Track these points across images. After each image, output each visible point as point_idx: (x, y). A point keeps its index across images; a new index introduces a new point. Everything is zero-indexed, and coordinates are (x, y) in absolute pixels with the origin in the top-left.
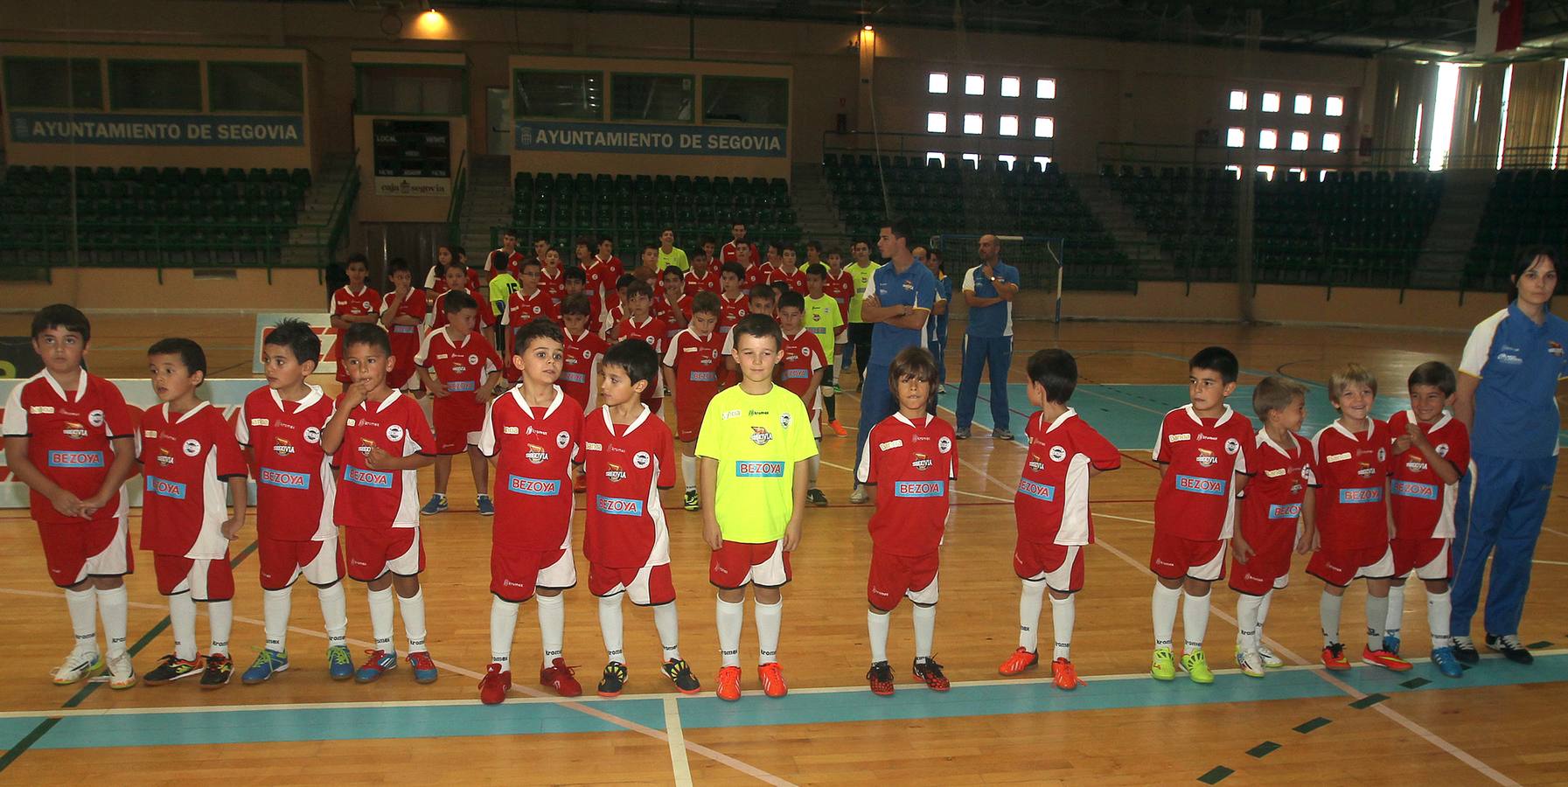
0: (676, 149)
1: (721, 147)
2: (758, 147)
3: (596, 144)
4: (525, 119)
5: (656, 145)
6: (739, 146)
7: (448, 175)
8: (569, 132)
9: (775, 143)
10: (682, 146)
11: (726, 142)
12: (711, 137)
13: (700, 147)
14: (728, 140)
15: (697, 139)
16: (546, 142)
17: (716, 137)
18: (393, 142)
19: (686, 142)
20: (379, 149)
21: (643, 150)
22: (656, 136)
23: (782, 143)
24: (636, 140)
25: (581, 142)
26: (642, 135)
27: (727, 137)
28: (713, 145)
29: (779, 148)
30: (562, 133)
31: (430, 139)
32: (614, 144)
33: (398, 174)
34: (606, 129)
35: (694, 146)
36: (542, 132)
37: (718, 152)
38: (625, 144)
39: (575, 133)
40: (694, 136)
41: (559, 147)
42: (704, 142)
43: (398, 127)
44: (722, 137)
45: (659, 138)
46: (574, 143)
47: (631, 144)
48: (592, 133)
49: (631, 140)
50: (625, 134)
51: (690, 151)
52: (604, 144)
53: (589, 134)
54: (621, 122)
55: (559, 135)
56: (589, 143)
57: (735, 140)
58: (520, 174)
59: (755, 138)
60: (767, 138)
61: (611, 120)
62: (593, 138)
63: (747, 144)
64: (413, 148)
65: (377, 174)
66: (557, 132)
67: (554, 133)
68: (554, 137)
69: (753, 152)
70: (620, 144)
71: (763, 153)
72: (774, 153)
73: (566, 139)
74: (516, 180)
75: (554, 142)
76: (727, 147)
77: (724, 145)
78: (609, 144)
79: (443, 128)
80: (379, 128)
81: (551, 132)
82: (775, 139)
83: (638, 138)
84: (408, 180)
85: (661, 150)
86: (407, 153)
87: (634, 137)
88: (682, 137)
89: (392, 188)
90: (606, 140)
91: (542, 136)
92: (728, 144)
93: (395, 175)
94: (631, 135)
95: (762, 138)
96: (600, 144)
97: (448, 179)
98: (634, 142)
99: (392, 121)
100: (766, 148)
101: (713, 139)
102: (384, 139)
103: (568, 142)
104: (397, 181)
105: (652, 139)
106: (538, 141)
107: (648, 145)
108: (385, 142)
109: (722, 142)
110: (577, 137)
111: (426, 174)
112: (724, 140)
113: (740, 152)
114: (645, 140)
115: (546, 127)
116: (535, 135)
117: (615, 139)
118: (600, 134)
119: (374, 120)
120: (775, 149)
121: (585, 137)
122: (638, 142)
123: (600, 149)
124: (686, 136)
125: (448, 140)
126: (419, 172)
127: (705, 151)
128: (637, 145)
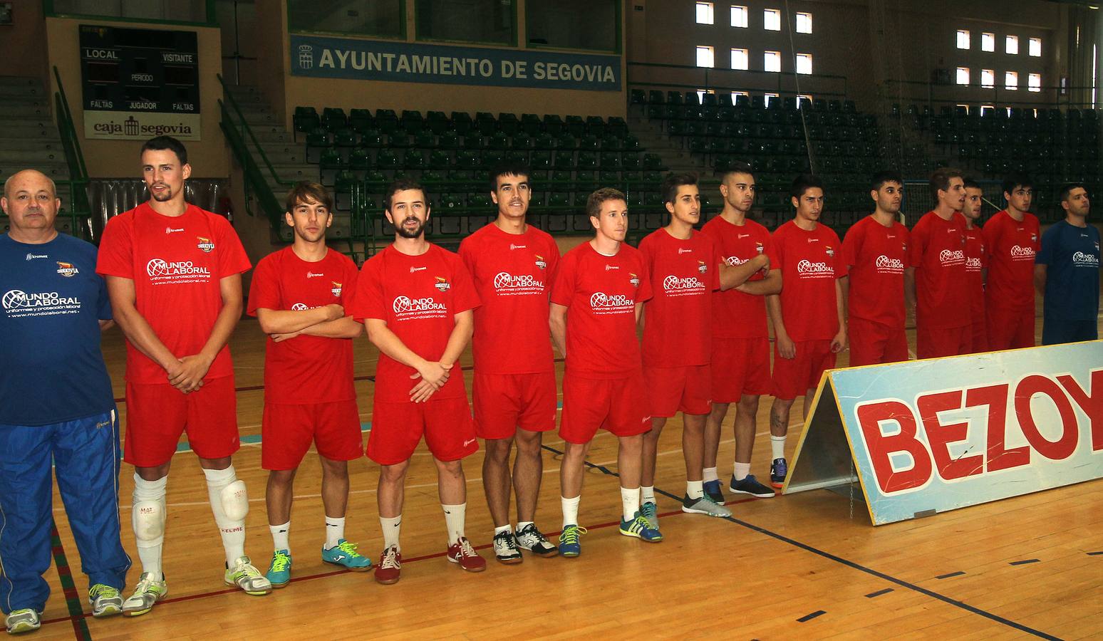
0: (496, 80)
1: (550, 77)
2: (591, 79)
3: (398, 70)
4: (303, 33)
5: (473, 74)
6: (569, 77)
7: (197, 110)
8: (363, 54)
9: (609, 74)
10: (504, 75)
11: (554, 72)
12: (537, 64)
13: (525, 77)
14: (557, 69)
15: (521, 66)
16: (332, 66)
17: (543, 66)
18: (113, 61)
19: (508, 71)
20: (90, 71)
21: (457, 79)
22: (473, 61)
23: (617, 74)
24: (448, 66)
25: (379, 67)
26: (456, 61)
27: (555, 65)
28: (539, 74)
29: (613, 81)
30: (354, 54)
31: (169, 57)
32: (421, 71)
33: (121, 106)
34: (409, 50)
35: (518, 76)
36: (327, 52)
37: (546, 84)
38: (435, 71)
39: (371, 55)
40: (518, 63)
41: (349, 73)
42: (529, 70)
43: (118, 37)
44: (549, 65)
45: (476, 63)
46: (370, 68)
47: (442, 72)
48: (394, 56)
49: (441, 65)
50: (435, 59)
51: (514, 82)
52: (408, 71)
53: (390, 57)
54: (430, 42)
55: (350, 56)
56: (389, 69)
57: (564, 70)
58: (299, 109)
59: (587, 67)
60: (600, 67)
61: (417, 39)
62: (395, 62)
63: (578, 74)
64: (141, 69)
65: (87, 107)
66: (348, 52)
67: (343, 54)
68: (343, 59)
69: (584, 85)
70: (428, 71)
71: (596, 86)
72: (607, 87)
73: (359, 63)
74: (295, 117)
75: (343, 66)
76: (556, 78)
77: (552, 75)
78: (414, 71)
79: (188, 43)
80: (88, 38)
81: (338, 53)
82: (609, 69)
83: (451, 63)
84: (136, 115)
85: (478, 80)
86: (135, 77)
87: (445, 62)
88: (504, 63)
89: (111, 128)
90: (411, 68)
91: (327, 58)
92: (557, 74)
93: (116, 108)
94: (442, 59)
95: (595, 67)
96: (403, 71)
97: (196, 117)
98: (446, 69)
99: (109, 28)
100: (600, 80)
101: (539, 67)
102: (98, 54)
103: (363, 66)
104: (120, 117)
105: (468, 65)
106: (321, 65)
107: (463, 73)
108: (99, 59)
109: (550, 72)
110: (373, 61)
111: (164, 108)
112: (552, 68)
113: (570, 84)
114: (459, 66)
115: (333, 45)
116: (317, 57)
117: (422, 64)
118: (403, 58)
119: (81, 27)
120: (609, 80)
121: (384, 61)
122: (451, 69)
123: (403, 77)
124: (508, 63)
125: (195, 59)
126: (154, 106)
127: (531, 83)
128: (450, 73)
